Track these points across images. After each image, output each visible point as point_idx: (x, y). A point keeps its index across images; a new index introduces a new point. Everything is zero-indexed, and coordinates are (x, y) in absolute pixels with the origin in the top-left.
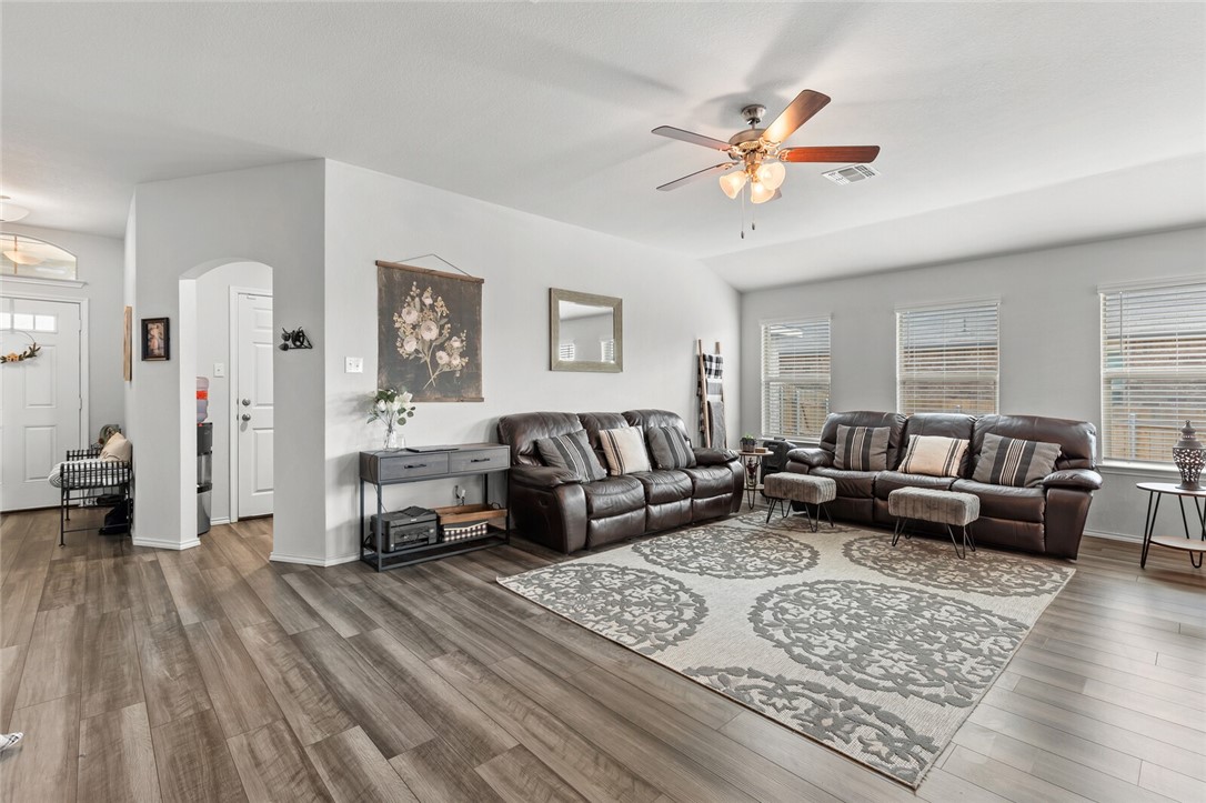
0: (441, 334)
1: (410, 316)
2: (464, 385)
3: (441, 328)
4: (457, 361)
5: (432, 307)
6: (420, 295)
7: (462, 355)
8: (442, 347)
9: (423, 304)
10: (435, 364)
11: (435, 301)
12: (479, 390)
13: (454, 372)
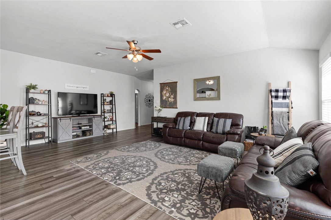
0: (169, 95)
1: (164, 92)
2: (173, 105)
3: (169, 93)
4: (172, 100)
5: (168, 89)
6: (166, 88)
7: (173, 99)
8: (169, 97)
9: (166, 89)
10: (168, 101)
11: (168, 88)
12: (177, 106)
13: (171, 102)
